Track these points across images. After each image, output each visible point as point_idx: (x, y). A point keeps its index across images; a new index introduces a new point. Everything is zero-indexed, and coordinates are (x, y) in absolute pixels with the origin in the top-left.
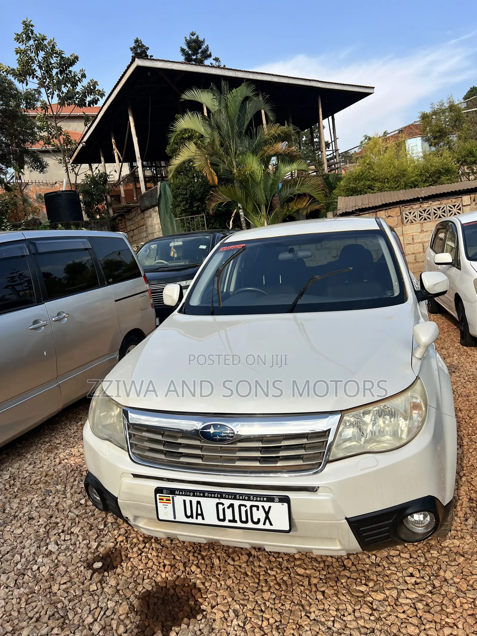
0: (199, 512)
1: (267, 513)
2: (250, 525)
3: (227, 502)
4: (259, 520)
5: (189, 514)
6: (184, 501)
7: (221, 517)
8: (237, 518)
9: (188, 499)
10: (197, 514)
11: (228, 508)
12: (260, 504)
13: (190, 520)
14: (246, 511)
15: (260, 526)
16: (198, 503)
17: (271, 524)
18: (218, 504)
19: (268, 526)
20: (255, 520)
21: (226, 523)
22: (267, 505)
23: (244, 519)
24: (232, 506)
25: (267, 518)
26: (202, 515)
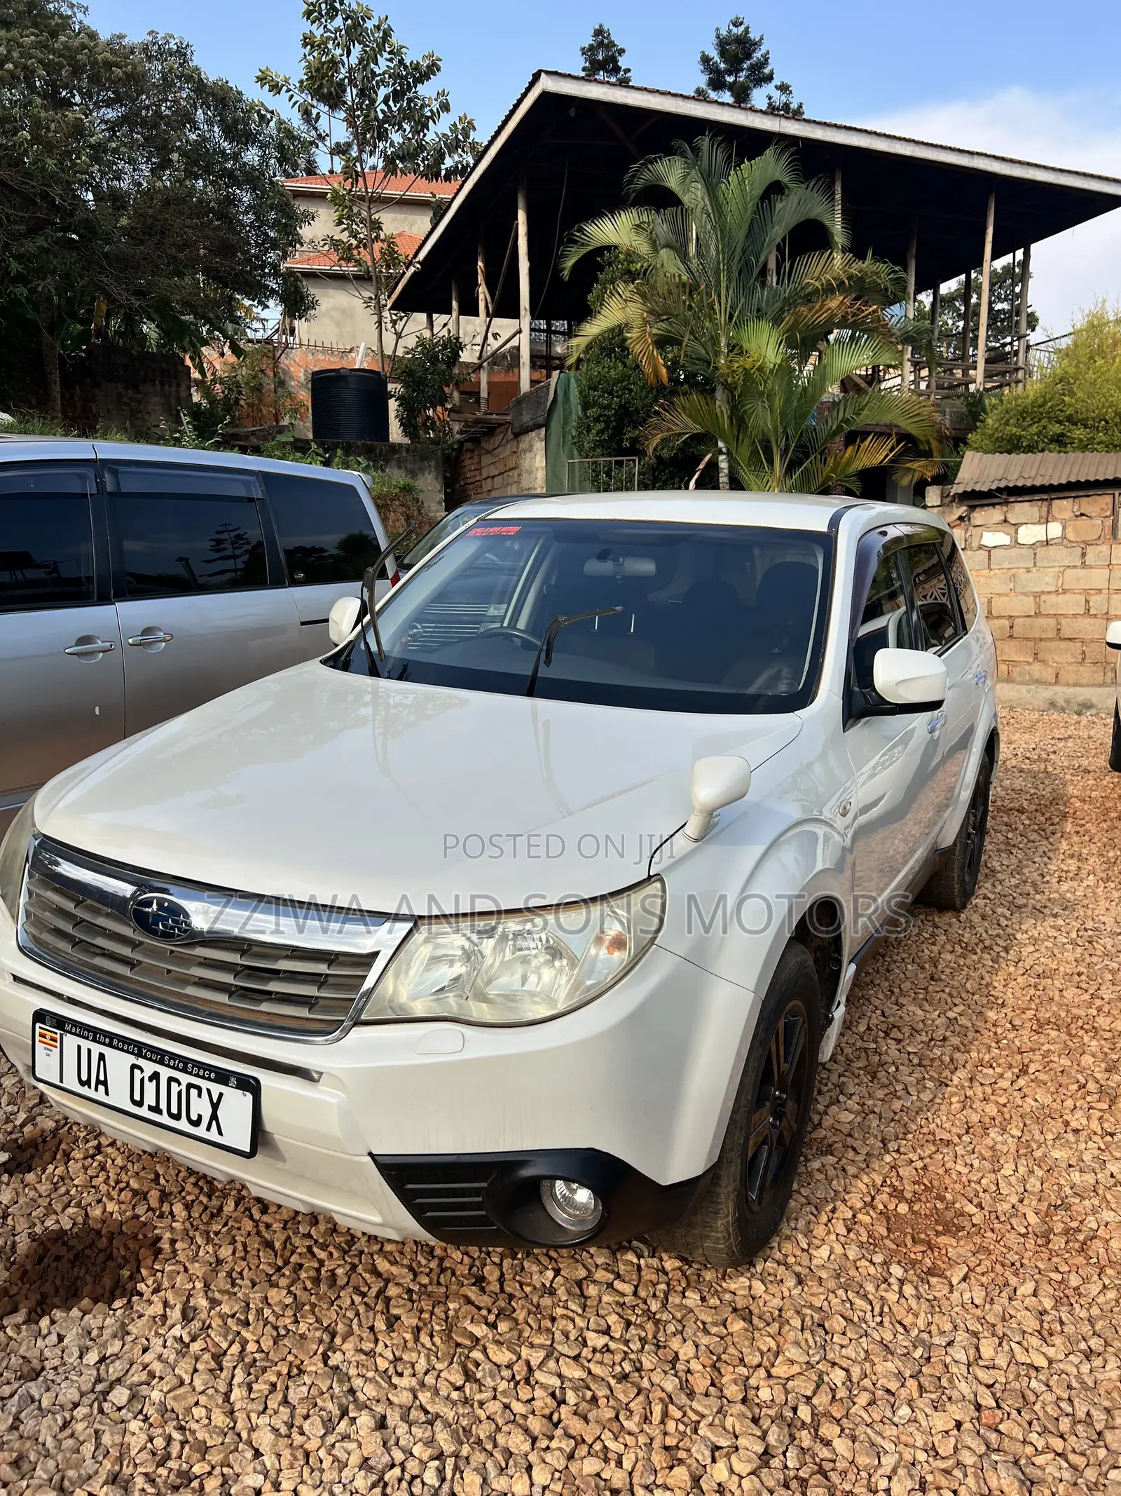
0: (102, 1078)
1: (215, 1106)
2: (183, 1125)
3: (149, 1067)
4: (200, 1117)
5: (84, 1078)
6: (79, 1047)
7: (137, 1097)
8: (163, 1106)
9: (86, 1044)
10: (98, 1082)
11: (151, 1079)
12: (204, 1084)
13: (84, 1091)
14: (180, 1093)
15: (200, 1131)
16: (102, 1057)
17: (220, 1133)
18: (134, 1067)
19: (213, 1135)
20: (194, 1117)
21: (144, 1112)
22: (216, 1089)
23: (174, 1110)
24: (155, 1076)
25: (214, 1117)
26: (105, 1083)
